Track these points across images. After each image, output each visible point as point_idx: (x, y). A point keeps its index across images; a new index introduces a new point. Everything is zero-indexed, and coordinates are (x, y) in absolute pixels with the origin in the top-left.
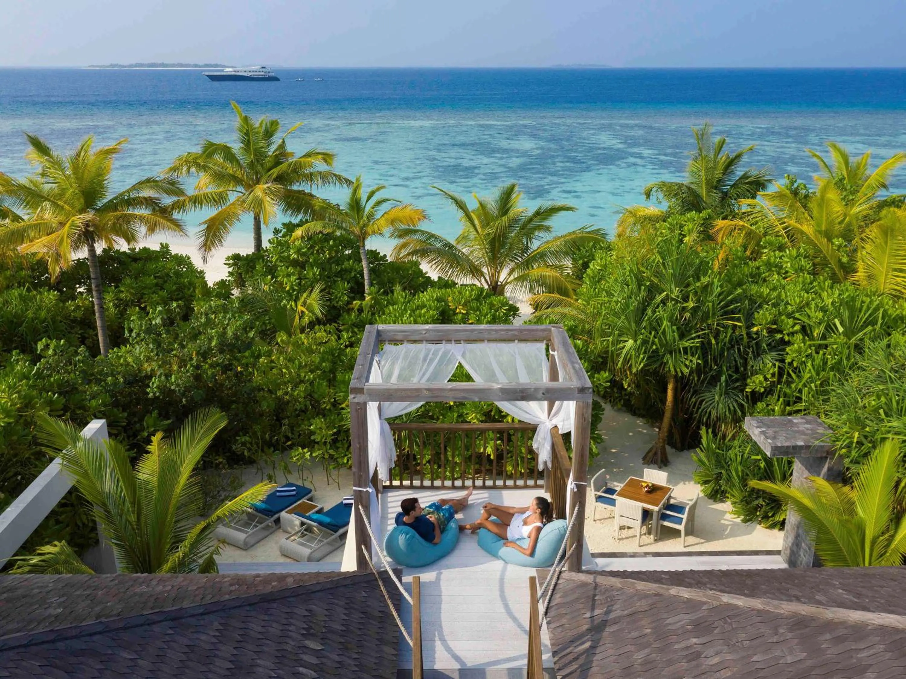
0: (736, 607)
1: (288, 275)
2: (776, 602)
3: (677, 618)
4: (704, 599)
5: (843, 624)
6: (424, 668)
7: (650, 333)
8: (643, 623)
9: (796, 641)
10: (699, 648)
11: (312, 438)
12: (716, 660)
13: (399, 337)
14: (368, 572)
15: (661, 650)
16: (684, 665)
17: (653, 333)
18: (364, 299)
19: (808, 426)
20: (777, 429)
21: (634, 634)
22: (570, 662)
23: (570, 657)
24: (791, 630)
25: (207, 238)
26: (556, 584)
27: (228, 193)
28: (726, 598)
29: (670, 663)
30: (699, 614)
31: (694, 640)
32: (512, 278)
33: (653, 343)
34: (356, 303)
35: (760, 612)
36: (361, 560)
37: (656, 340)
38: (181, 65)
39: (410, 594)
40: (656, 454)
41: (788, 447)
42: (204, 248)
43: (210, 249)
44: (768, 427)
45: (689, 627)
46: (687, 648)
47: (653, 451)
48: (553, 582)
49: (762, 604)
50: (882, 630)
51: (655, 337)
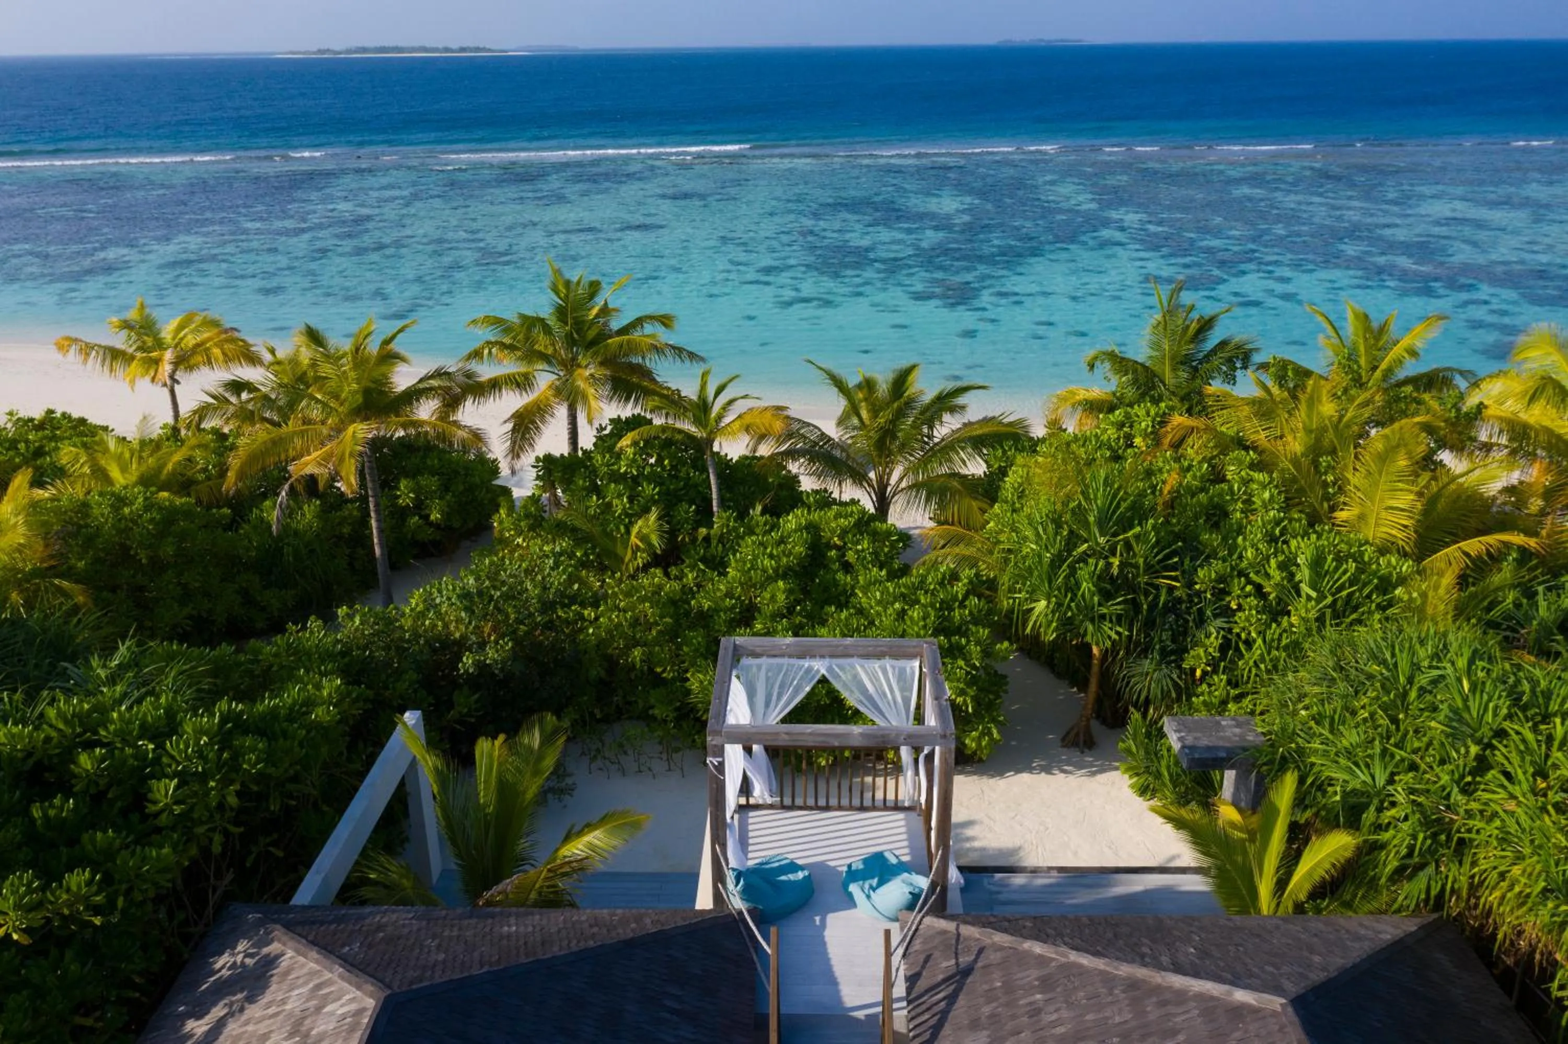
0: (1081, 966)
1: (620, 496)
2: (1116, 964)
3: (1028, 972)
4: (1054, 956)
5: (1170, 988)
6: (782, 1012)
7: (1066, 596)
8: (994, 976)
9: (1127, 1002)
10: (1041, 1004)
11: (651, 712)
12: (1054, 1017)
13: (758, 650)
14: (727, 912)
15: (1008, 1005)
16: (1025, 1019)
17: (1069, 595)
18: (712, 527)
19: (1237, 730)
20: (1199, 735)
21: (986, 987)
22: (922, 1013)
23: (924, 1007)
24: (1124, 992)
25: (514, 443)
26: (916, 930)
27: (535, 373)
28: (1074, 957)
29: (1014, 1017)
30: (1045, 972)
31: (1039, 996)
32: (904, 484)
33: (1069, 607)
34: (703, 531)
35: (1101, 972)
36: (718, 897)
37: (1073, 604)
38: (425, 49)
39: (769, 944)
40: (1077, 735)
41: (1207, 759)
42: (510, 457)
43: (518, 456)
44: (1190, 731)
45: (1036, 983)
46: (1031, 1004)
47: (1075, 731)
48: (914, 928)
49: (1104, 964)
50: (1201, 997)
51: (1072, 600)
